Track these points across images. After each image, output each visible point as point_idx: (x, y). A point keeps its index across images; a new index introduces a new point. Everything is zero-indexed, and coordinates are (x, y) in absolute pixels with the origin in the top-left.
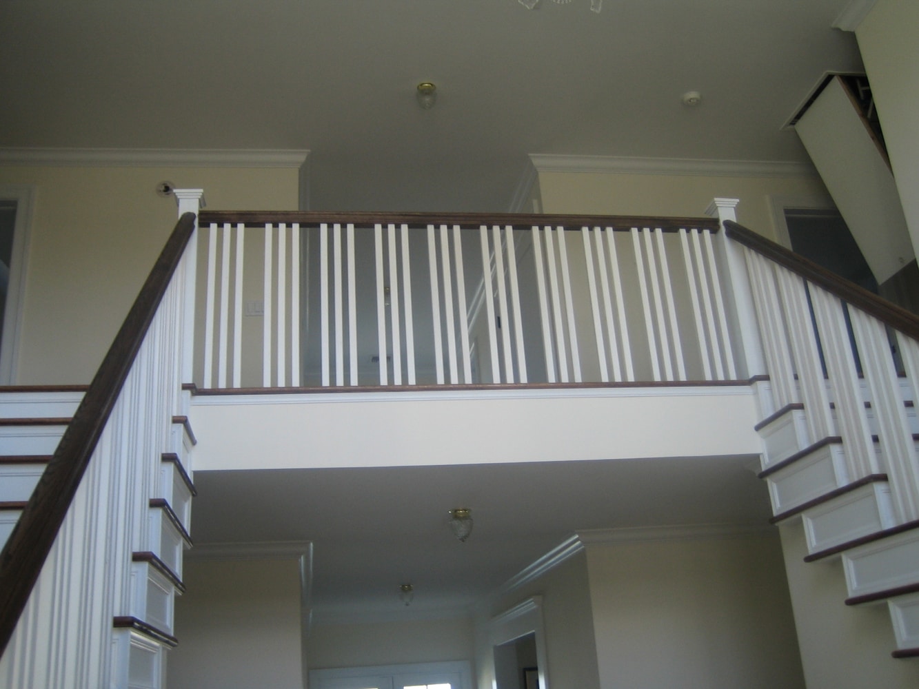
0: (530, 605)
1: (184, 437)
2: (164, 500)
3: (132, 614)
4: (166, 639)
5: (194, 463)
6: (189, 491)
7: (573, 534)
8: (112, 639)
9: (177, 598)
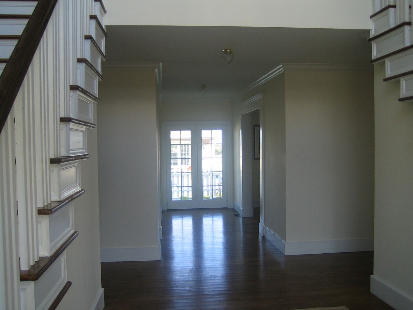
0: (258, 97)
1: (100, 8)
2: (91, 36)
3: (78, 85)
4: (95, 98)
5: (106, 22)
6: (103, 34)
7: (279, 65)
8: (69, 95)
9: (99, 82)
